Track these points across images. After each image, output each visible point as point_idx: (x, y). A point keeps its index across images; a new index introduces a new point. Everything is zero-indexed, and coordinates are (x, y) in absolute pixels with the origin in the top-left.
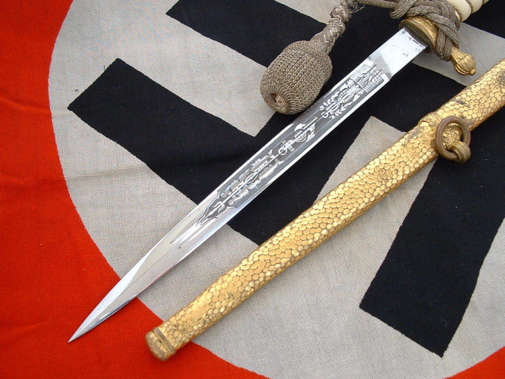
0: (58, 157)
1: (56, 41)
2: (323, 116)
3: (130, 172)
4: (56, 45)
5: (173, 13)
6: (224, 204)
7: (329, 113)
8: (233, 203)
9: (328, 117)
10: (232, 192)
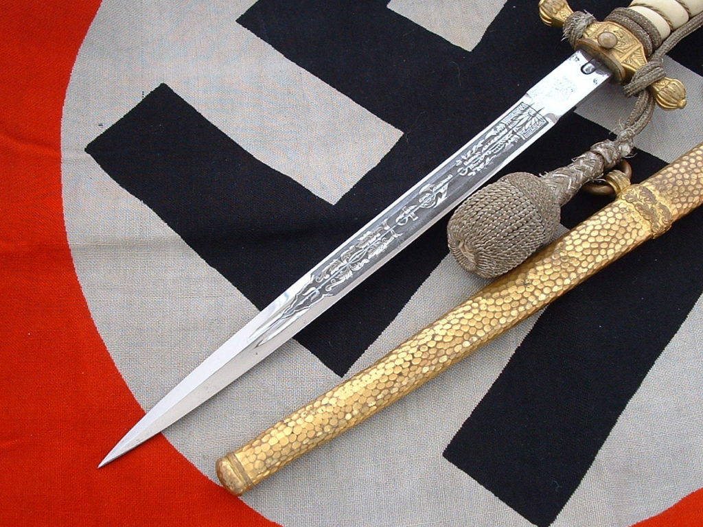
0: (62, 215)
1: (79, 53)
2: (461, 174)
3: (158, 245)
4: (78, 58)
5: (247, 21)
6: (319, 290)
7: (469, 168)
8: (330, 289)
9: (468, 173)
10: (331, 276)
